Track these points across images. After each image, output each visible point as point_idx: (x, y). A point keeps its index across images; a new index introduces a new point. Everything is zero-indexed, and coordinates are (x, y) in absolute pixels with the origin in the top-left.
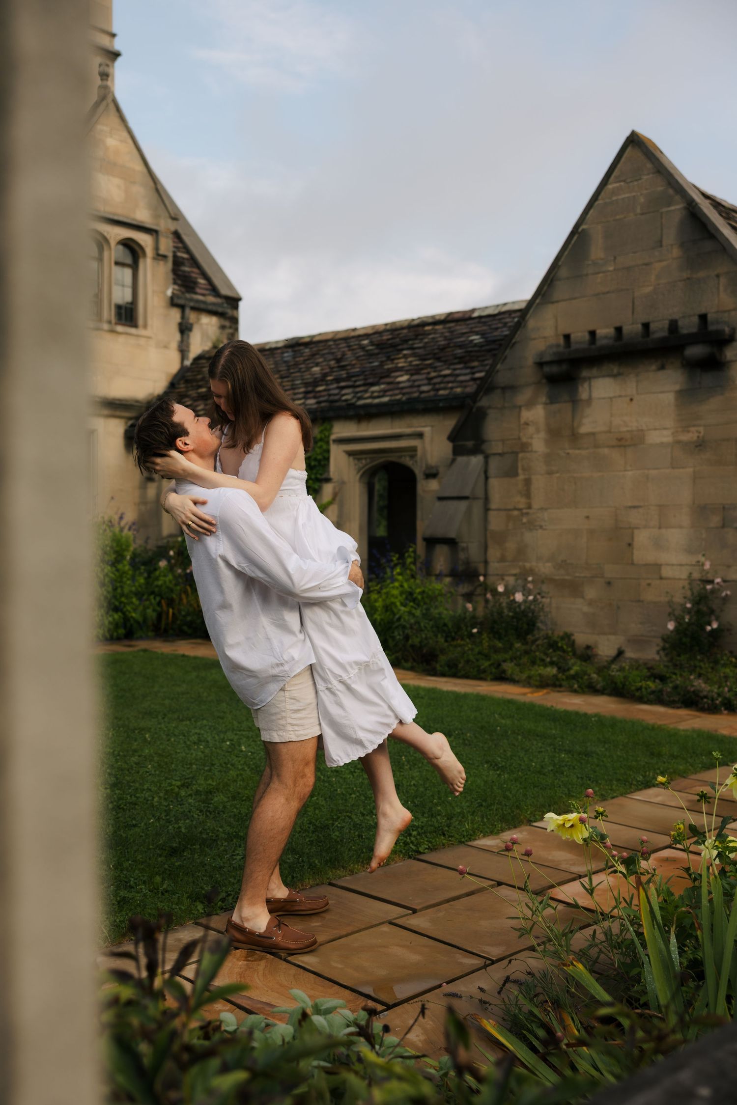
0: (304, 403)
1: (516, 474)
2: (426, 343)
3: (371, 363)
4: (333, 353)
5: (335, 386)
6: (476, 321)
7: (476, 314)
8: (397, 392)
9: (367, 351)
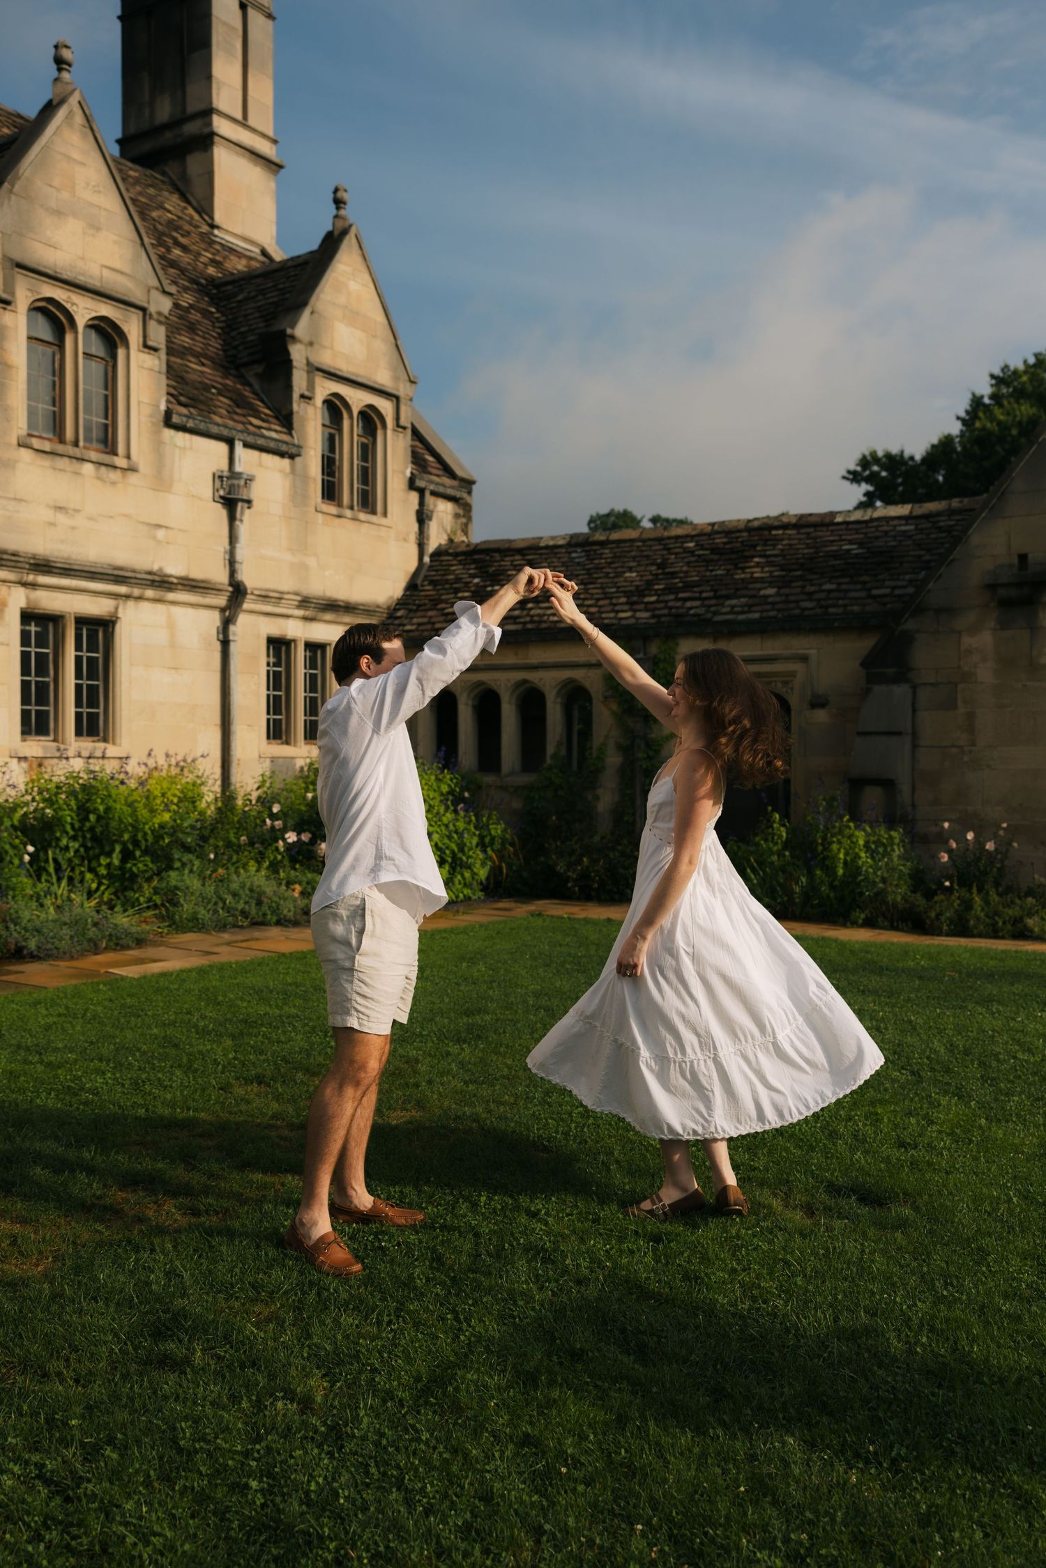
0: (633, 617)
1: (955, 707)
2: (782, 550)
3: (712, 571)
4: (647, 557)
5: (672, 597)
6: (843, 527)
7: (839, 519)
8: (769, 607)
9: (699, 556)
